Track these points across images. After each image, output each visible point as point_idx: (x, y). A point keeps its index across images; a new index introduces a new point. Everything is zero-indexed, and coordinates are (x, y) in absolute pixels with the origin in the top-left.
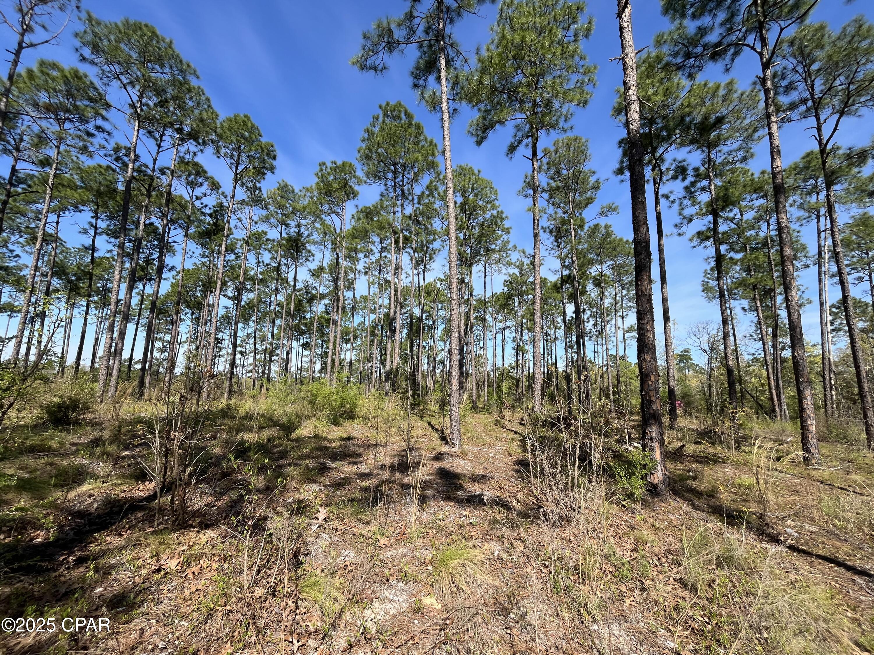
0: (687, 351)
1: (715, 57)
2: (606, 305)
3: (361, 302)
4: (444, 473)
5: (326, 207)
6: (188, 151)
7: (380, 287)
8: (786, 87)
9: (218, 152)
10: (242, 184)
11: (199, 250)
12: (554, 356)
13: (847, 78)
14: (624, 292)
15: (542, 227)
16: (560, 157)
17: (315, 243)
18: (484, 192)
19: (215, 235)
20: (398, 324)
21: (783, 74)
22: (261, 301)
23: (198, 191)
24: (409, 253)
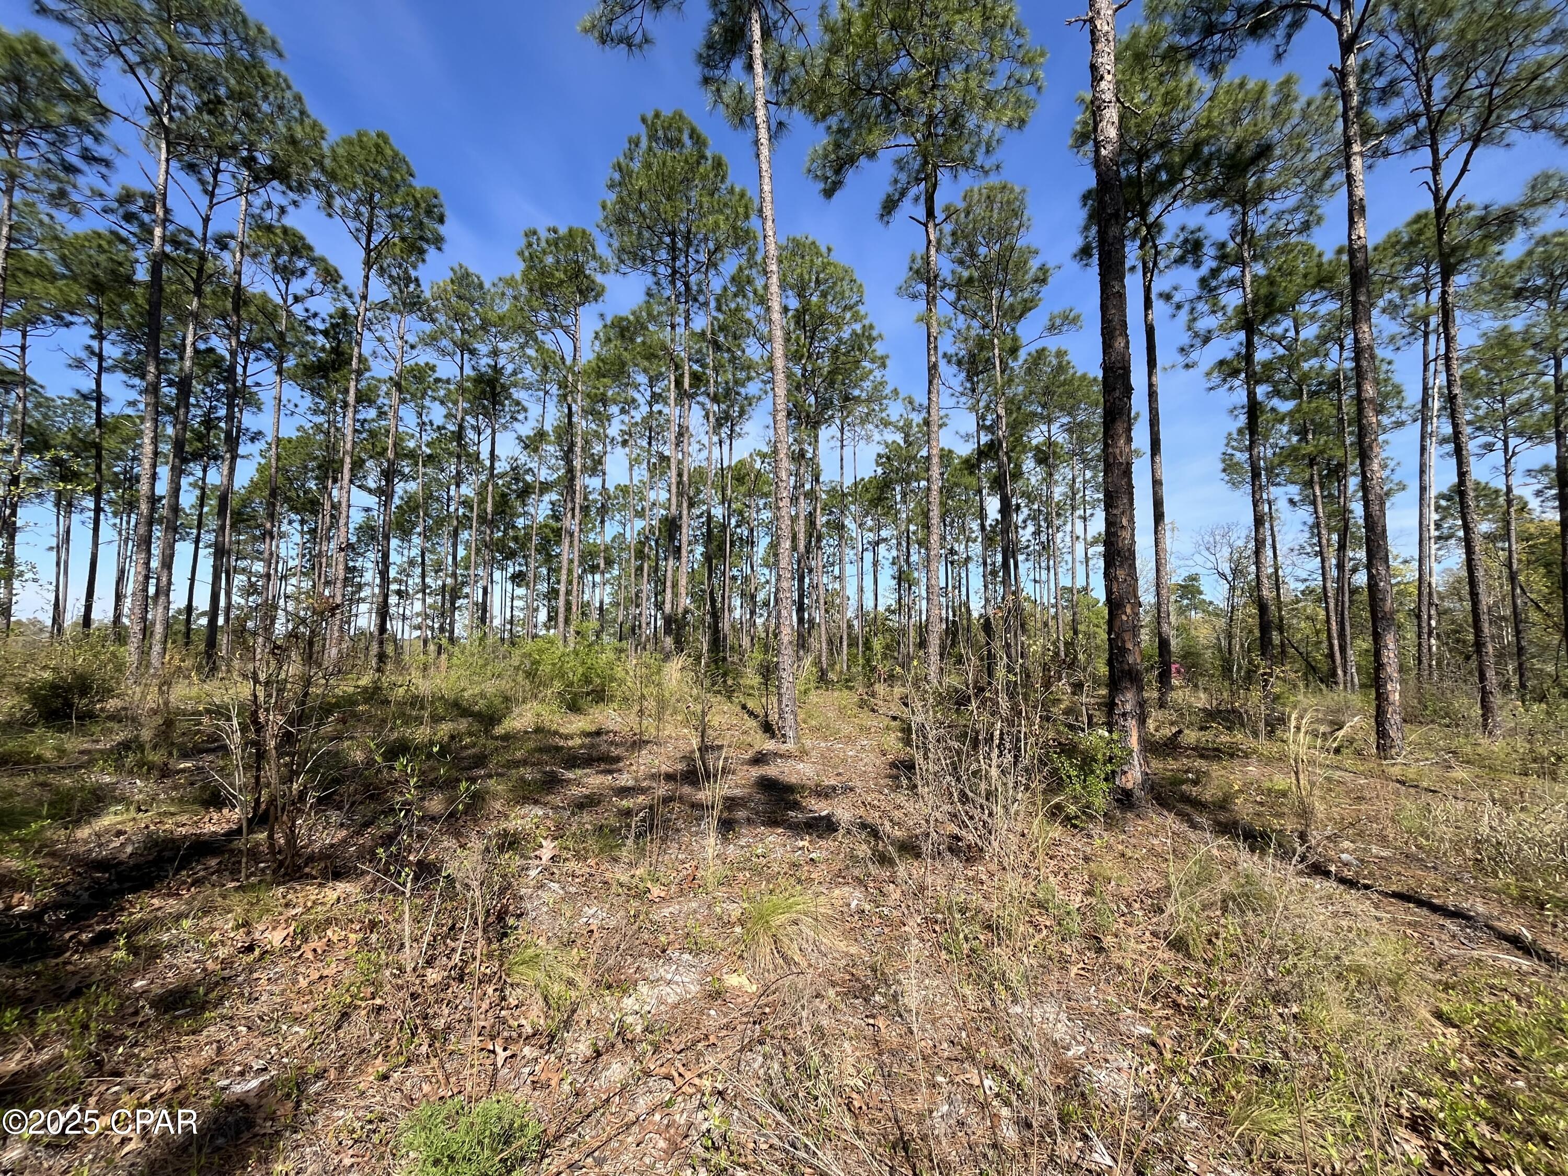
0: (1193, 578)
1: (1258, 30)
2: (1057, 497)
3: (616, 498)
4: (768, 785)
5: (543, 316)
6: (269, 205)
7: (652, 469)
8: (1383, 90)
9: (329, 205)
10: (382, 271)
11: (307, 401)
12: (964, 589)
13: (1489, 74)
14: (1089, 474)
15: (945, 355)
16: (975, 221)
17: (528, 387)
18: (838, 289)
19: (335, 370)
20: (686, 534)
21: (1379, 64)
22: (431, 496)
23: (298, 286)
24: (703, 405)
